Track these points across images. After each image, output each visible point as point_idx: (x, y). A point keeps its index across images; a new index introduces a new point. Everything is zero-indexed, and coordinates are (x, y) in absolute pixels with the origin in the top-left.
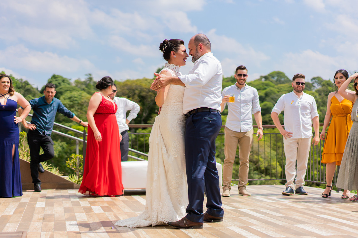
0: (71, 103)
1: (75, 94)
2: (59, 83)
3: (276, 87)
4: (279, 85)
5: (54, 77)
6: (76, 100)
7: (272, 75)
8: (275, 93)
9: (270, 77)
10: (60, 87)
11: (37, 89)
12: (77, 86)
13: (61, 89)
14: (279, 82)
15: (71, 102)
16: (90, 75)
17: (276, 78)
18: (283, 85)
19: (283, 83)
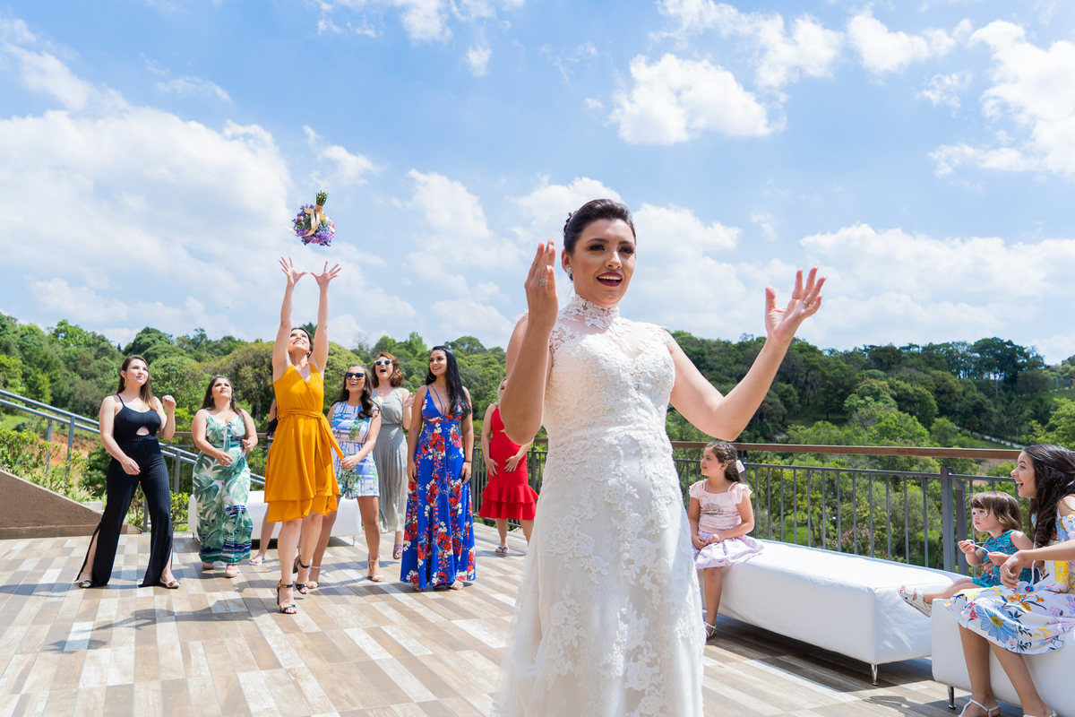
0: (167, 374)
1: (174, 360)
2: (154, 341)
3: (466, 358)
4: (470, 356)
5: (147, 331)
6: (173, 370)
7: (461, 342)
8: (464, 367)
9: (459, 345)
10: (154, 347)
11: (119, 348)
12: (181, 346)
13: (155, 349)
14: (470, 351)
15: (165, 371)
16: (202, 330)
17: (466, 346)
18: (476, 356)
19: (476, 353)
